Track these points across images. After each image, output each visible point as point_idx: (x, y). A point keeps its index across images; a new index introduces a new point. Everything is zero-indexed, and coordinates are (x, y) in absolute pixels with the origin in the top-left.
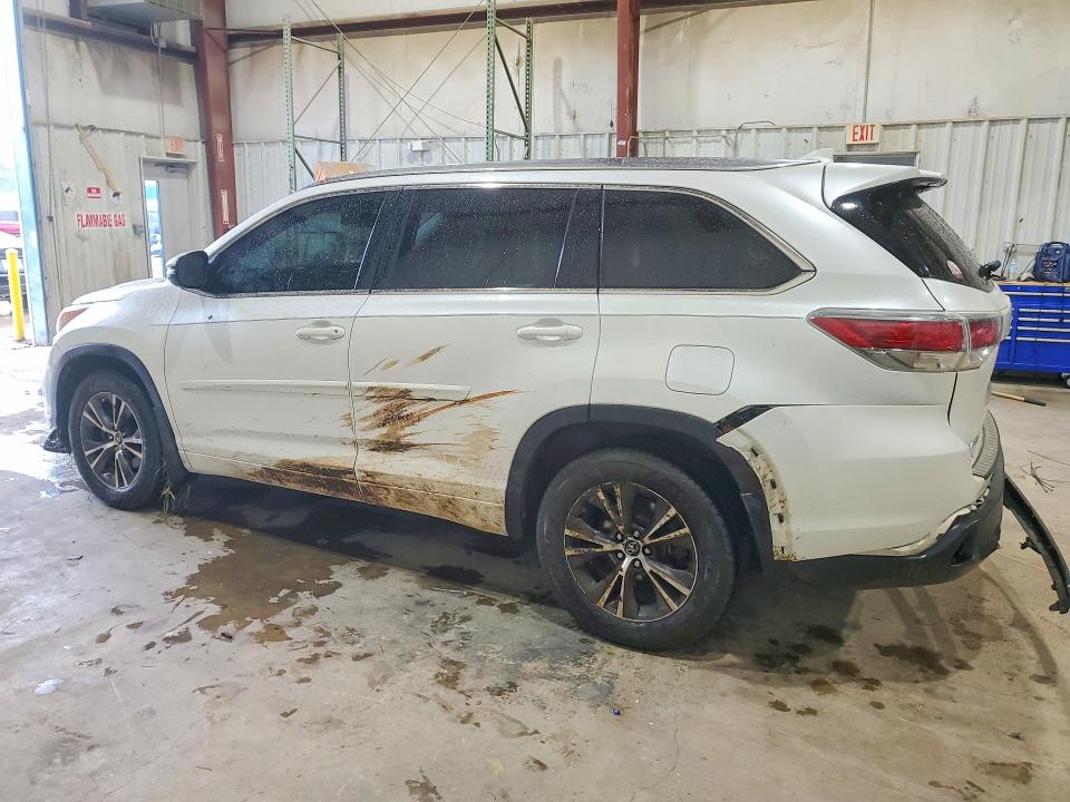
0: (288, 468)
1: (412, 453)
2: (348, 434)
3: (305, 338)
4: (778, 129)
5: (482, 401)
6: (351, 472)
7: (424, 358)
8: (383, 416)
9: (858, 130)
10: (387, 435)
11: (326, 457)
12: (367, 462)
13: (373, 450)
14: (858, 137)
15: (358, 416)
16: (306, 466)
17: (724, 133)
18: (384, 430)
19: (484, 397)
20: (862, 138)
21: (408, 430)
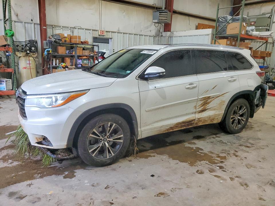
0: (177, 125)
1: (207, 111)
2: (195, 111)
3: (188, 88)
4: (83, 29)
5: (222, 95)
6: (195, 120)
7: (213, 88)
8: (203, 104)
9: (101, 31)
10: (203, 108)
11: (189, 118)
12: (198, 116)
13: (199, 113)
14: (101, 33)
15: (197, 105)
16: (183, 122)
17: (70, 28)
18: (203, 107)
19: (223, 94)
20: (102, 33)
21: (207, 106)
